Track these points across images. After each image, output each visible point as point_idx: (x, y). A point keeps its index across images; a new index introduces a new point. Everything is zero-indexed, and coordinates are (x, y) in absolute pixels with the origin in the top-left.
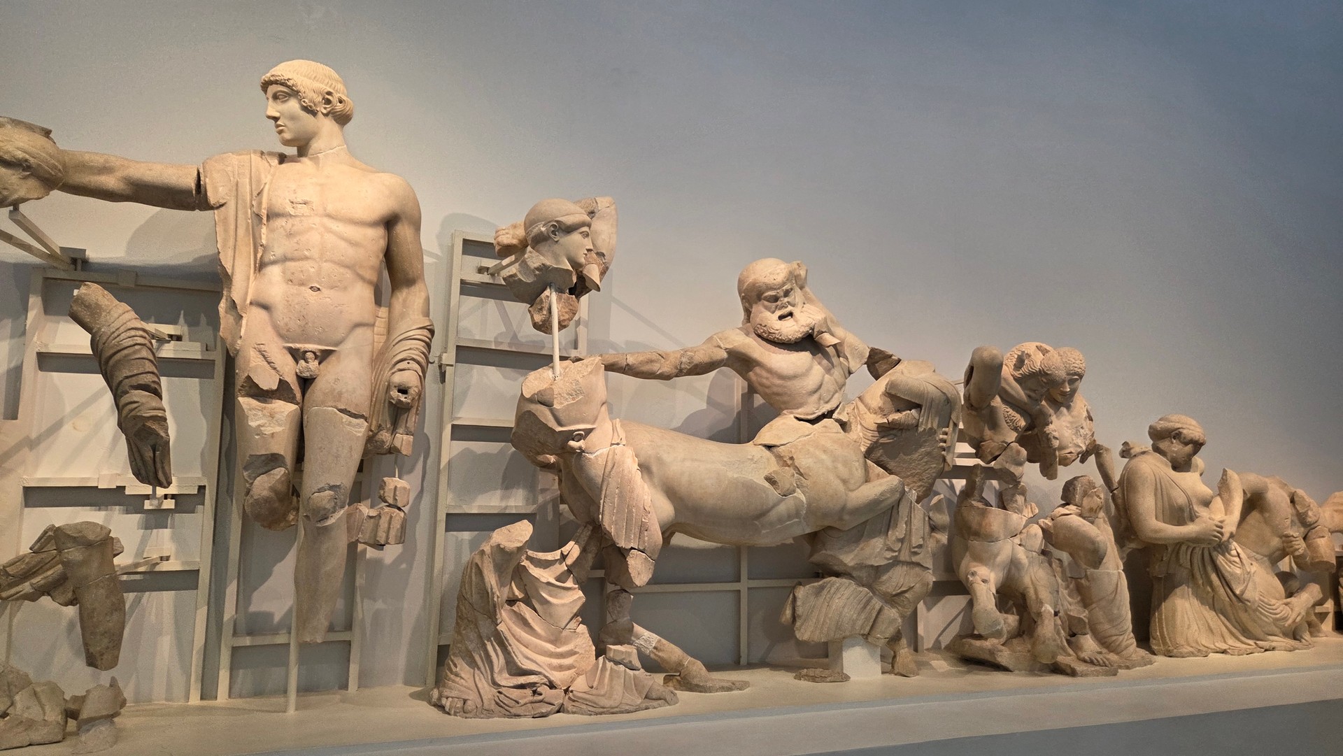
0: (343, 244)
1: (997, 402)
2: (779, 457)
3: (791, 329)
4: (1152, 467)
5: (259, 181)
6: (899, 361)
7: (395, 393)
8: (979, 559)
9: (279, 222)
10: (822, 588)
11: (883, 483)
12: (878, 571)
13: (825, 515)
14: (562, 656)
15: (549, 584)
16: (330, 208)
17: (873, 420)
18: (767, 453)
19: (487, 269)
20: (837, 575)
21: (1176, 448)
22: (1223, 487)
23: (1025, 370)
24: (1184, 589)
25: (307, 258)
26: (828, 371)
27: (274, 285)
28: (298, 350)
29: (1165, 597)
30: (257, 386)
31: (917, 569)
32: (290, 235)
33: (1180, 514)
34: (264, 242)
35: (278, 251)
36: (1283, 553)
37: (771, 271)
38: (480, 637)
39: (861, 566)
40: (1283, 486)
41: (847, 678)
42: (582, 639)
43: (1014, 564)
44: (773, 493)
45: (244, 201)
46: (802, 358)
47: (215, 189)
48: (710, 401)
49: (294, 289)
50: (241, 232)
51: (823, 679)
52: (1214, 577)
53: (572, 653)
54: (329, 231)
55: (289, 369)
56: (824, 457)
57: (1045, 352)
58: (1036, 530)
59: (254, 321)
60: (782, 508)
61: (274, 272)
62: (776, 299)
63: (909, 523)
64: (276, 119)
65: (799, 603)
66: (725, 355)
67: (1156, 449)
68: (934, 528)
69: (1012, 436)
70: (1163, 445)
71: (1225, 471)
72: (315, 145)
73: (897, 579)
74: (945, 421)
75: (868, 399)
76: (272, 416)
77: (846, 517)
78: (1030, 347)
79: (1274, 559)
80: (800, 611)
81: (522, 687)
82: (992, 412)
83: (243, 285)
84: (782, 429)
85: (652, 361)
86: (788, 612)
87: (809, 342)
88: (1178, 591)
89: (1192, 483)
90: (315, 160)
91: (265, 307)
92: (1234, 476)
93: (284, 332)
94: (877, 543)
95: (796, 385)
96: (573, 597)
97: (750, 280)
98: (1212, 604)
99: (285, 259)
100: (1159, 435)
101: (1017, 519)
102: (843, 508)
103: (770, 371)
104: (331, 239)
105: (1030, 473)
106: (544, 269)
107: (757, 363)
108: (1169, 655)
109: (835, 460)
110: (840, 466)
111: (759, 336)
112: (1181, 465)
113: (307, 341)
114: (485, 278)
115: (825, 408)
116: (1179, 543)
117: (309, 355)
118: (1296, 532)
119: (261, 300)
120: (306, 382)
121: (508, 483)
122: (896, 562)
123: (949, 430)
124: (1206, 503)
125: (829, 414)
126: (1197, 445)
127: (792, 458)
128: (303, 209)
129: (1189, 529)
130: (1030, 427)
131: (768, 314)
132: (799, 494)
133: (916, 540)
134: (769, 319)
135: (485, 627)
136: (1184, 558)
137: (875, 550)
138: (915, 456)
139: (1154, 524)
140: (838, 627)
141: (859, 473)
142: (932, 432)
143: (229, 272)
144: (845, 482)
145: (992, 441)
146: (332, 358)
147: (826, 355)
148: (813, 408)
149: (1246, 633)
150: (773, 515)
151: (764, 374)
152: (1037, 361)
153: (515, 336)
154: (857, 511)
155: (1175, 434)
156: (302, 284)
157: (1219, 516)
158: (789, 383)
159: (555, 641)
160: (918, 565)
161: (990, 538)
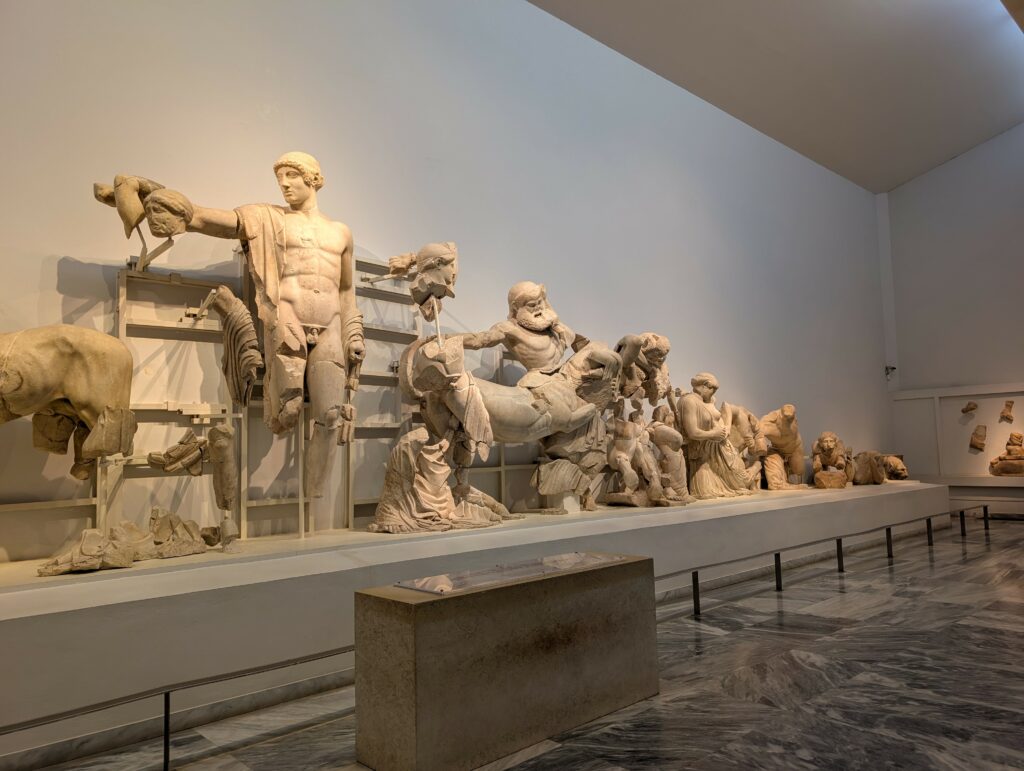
0: (330, 266)
1: (633, 365)
2: (535, 394)
3: (540, 323)
4: (694, 400)
5: (278, 225)
6: (589, 342)
7: (353, 354)
8: (621, 449)
9: (295, 251)
10: (554, 465)
11: (585, 408)
12: (581, 455)
13: (561, 425)
14: (440, 502)
15: (434, 463)
16: (323, 244)
17: (578, 374)
18: (528, 391)
19: (368, 279)
20: (561, 458)
21: (705, 390)
22: (723, 410)
23: (648, 347)
24: (706, 465)
25: (312, 273)
26: (557, 346)
27: (293, 288)
28: (308, 328)
29: (697, 470)
30: (289, 348)
31: (600, 454)
32: (302, 259)
33: (707, 425)
34: (286, 262)
35: (295, 267)
36: (745, 446)
37: (530, 289)
38: (403, 493)
39: (574, 453)
40: (745, 412)
41: (566, 512)
42: (448, 495)
43: (637, 451)
44: (537, 413)
45: (269, 236)
46: (544, 340)
47: (251, 227)
48: (482, 363)
49: (306, 291)
50: (269, 255)
51: (557, 513)
52: (719, 457)
53: (445, 501)
54: (322, 257)
55: (304, 339)
56: (559, 393)
57: (657, 339)
58: (647, 433)
59: (284, 309)
60: (540, 421)
61: (293, 280)
62: (534, 305)
63: (597, 429)
64: (287, 187)
65: (542, 474)
66: (504, 336)
67: (696, 391)
68: (607, 432)
69: (639, 383)
70: (699, 389)
71: (723, 404)
72: (307, 204)
73: (591, 459)
74: (615, 375)
75: (575, 363)
76: (297, 366)
77: (570, 426)
78: (650, 335)
79: (740, 450)
80: (542, 478)
81: (425, 518)
82: (631, 369)
83: (273, 287)
84: (534, 378)
85: (470, 339)
86: (536, 479)
87: (548, 331)
88: (703, 466)
89: (712, 409)
90: (306, 213)
91: (290, 302)
92: (727, 404)
93: (301, 317)
94: (582, 440)
95: (543, 354)
96: (444, 471)
97: (521, 294)
98: (717, 472)
99: (299, 273)
100: (697, 384)
101: (639, 428)
102: (569, 421)
103: (528, 346)
104: (324, 263)
105: (645, 403)
106: (432, 285)
107: (521, 342)
108: (700, 498)
109: (564, 395)
110: (567, 398)
111: (522, 326)
112: (706, 400)
113: (314, 322)
114: (367, 285)
115: (556, 367)
116: (705, 441)
117: (315, 331)
118: (750, 435)
119: (288, 297)
120: (311, 347)
121: (382, 410)
122: (590, 450)
123: (617, 379)
124: (718, 419)
125: (557, 371)
126: (715, 388)
127: (543, 394)
128: (308, 244)
129: (711, 433)
130: (647, 378)
131: (529, 313)
132: (548, 413)
133: (600, 438)
134: (528, 316)
135: (406, 487)
136: (707, 449)
137: (580, 444)
138: (599, 393)
139: (697, 430)
140: (563, 485)
141: (575, 402)
142: (608, 380)
143: (262, 279)
144: (570, 406)
145: (630, 385)
146: (324, 332)
147: (556, 338)
148: (550, 367)
149: (731, 486)
150: (536, 425)
151: (524, 347)
152: (654, 343)
153: (382, 322)
154: (575, 422)
155: (704, 383)
156: (310, 288)
157: (723, 426)
158: (539, 353)
159: (437, 494)
160: (601, 451)
161: (627, 438)
